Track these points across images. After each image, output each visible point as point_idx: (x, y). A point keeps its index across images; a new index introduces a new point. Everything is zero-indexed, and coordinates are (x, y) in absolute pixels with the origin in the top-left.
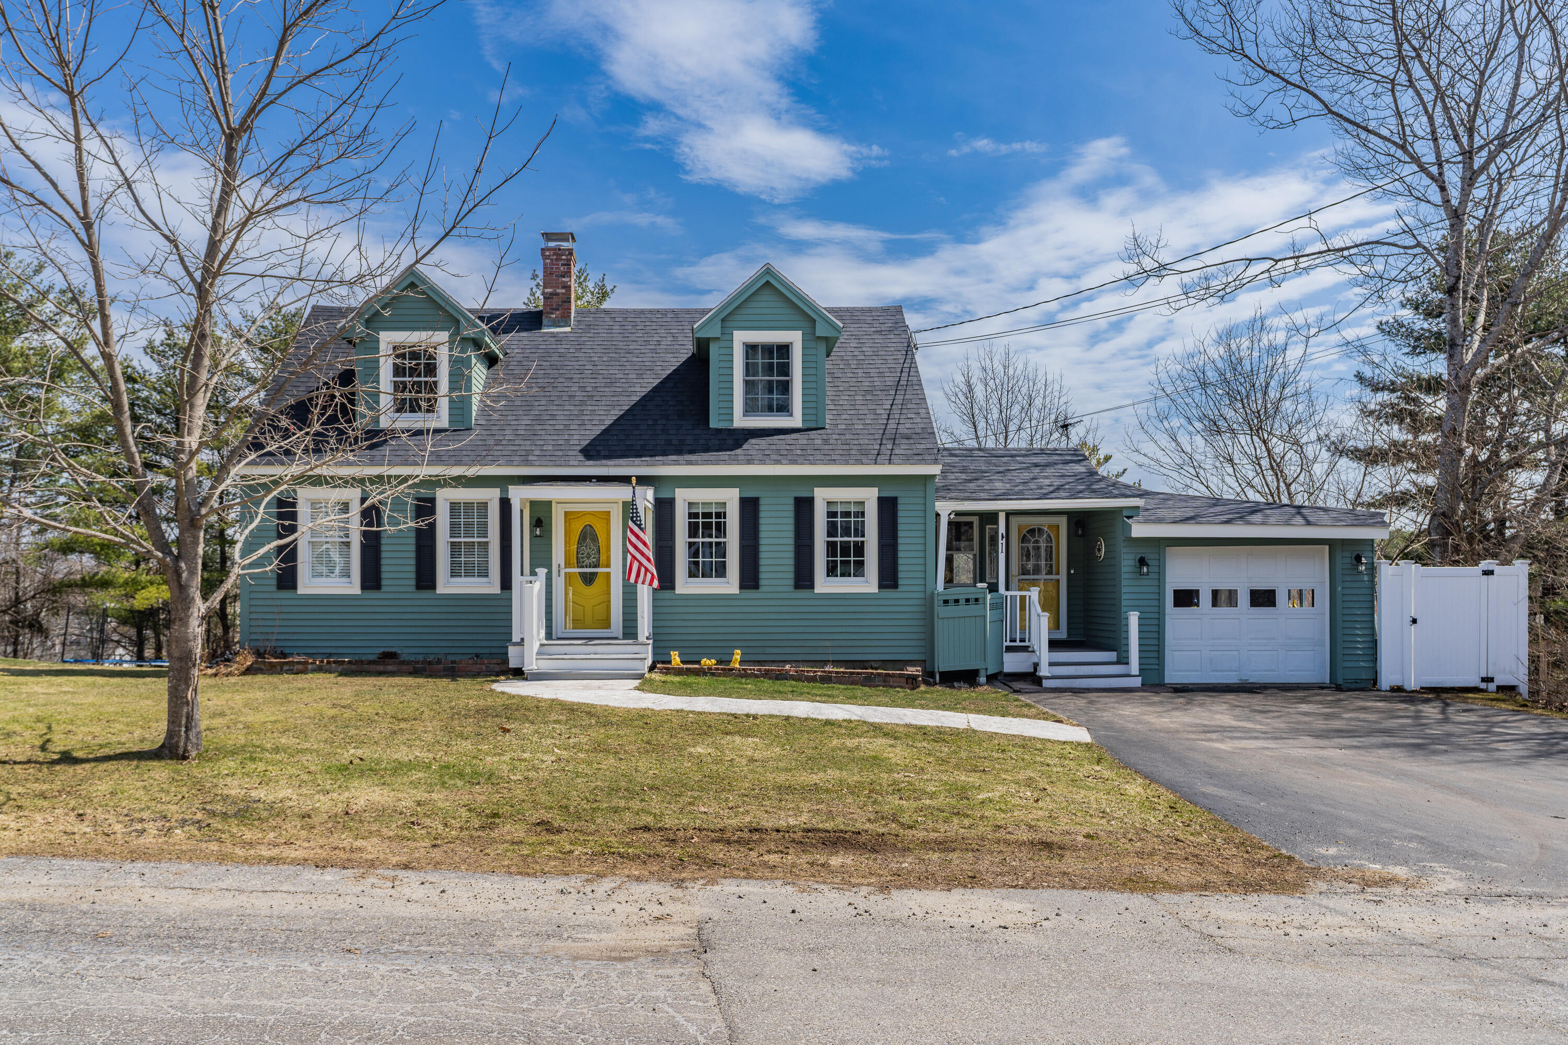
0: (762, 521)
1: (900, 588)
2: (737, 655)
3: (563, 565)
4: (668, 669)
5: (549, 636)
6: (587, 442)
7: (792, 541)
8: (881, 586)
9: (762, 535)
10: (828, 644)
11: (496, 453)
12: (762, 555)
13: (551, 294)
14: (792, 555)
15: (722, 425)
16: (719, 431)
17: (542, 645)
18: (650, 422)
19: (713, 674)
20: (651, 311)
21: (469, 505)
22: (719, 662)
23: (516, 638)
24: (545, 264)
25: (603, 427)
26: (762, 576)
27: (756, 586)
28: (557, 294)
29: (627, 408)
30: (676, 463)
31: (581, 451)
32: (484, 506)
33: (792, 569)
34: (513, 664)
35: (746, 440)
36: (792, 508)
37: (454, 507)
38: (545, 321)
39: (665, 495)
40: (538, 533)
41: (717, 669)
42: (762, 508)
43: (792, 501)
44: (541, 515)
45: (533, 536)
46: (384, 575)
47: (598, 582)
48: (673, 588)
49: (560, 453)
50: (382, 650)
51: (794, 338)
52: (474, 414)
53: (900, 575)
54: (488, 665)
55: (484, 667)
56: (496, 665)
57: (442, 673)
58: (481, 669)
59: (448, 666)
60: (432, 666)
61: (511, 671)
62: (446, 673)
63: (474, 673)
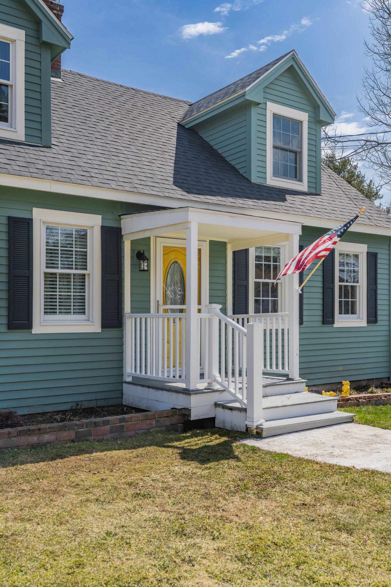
1: (379, 323)
3: (161, 302)
7: (321, 284)
8: (368, 322)
15: (259, 182)
27: (301, 322)
31: (174, 186)
32: (82, 234)
33: (321, 307)
37: (49, 232)
44: (141, 249)
53: (378, 313)
54: (158, 419)
55: (154, 423)
56: (166, 418)
57: (109, 436)
58: (151, 424)
59: (116, 426)
60: (99, 428)
61: (181, 425)
62: (113, 435)
63: (143, 431)
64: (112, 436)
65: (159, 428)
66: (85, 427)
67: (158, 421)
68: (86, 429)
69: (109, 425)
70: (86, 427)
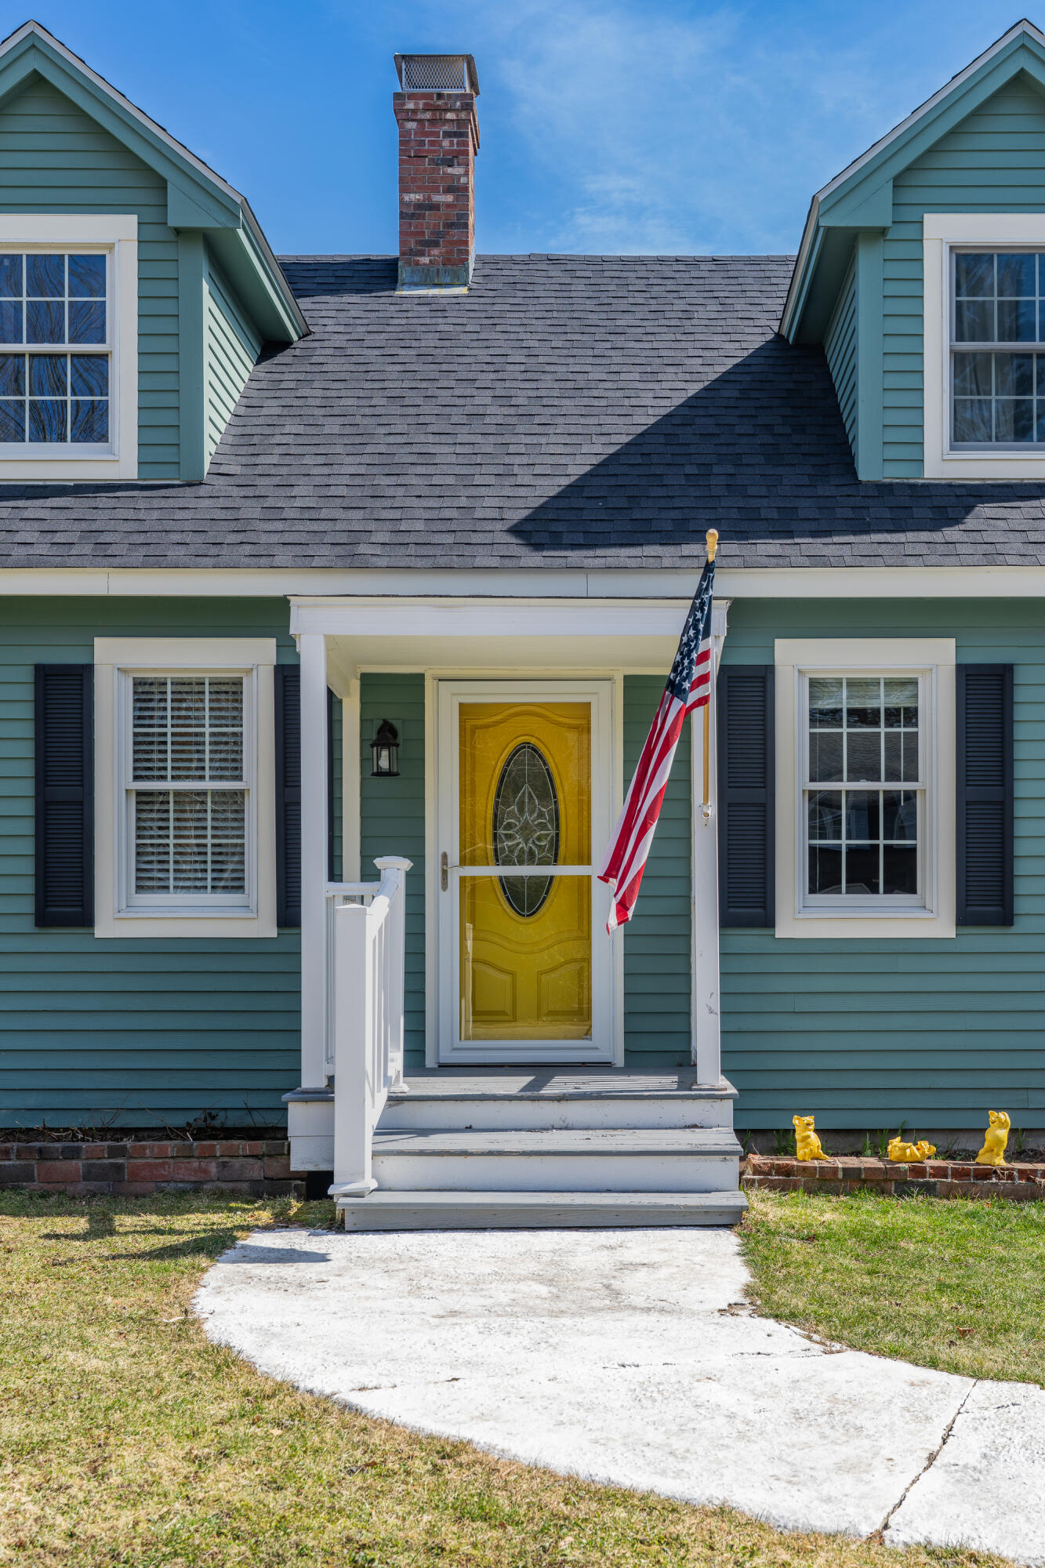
0: (1020, 731)
2: (999, 1129)
3: (454, 857)
4: (787, 1171)
5: (415, 1063)
6: (524, 514)
9: (1021, 770)
11: (264, 538)
12: (1021, 829)
13: (419, 206)
15: (893, 475)
16: (884, 490)
17: (395, 1100)
18: (691, 470)
19: (929, 1190)
20: (660, 260)
21: (187, 689)
22: (945, 1149)
23: (311, 1079)
24: (404, 133)
25: (565, 481)
26: (1021, 887)
27: (1004, 917)
28: (435, 207)
29: (626, 439)
30: (780, 561)
32: (229, 691)
34: (301, 1159)
35: (969, 509)
37: (146, 692)
38: (404, 273)
39: (746, 658)
40: (384, 764)
41: (940, 1172)
42: (1021, 695)
44: (391, 714)
45: (372, 774)
47: (556, 905)
48: (768, 922)
49: (449, 539)
52: (209, 448)
54: (226, 1159)
55: (213, 1168)
56: (251, 1160)
57: (82, 1186)
58: (206, 1172)
59: (101, 1165)
60: (50, 1163)
61: (299, 1182)
62: (92, 1185)
63: (181, 1185)
64: (88, 1187)
65: (231, 1185)
66: (13, 1156)
67: (224, 1165)
68: (18, 1162)
69: (78, 1158)
70: (18, 1157)
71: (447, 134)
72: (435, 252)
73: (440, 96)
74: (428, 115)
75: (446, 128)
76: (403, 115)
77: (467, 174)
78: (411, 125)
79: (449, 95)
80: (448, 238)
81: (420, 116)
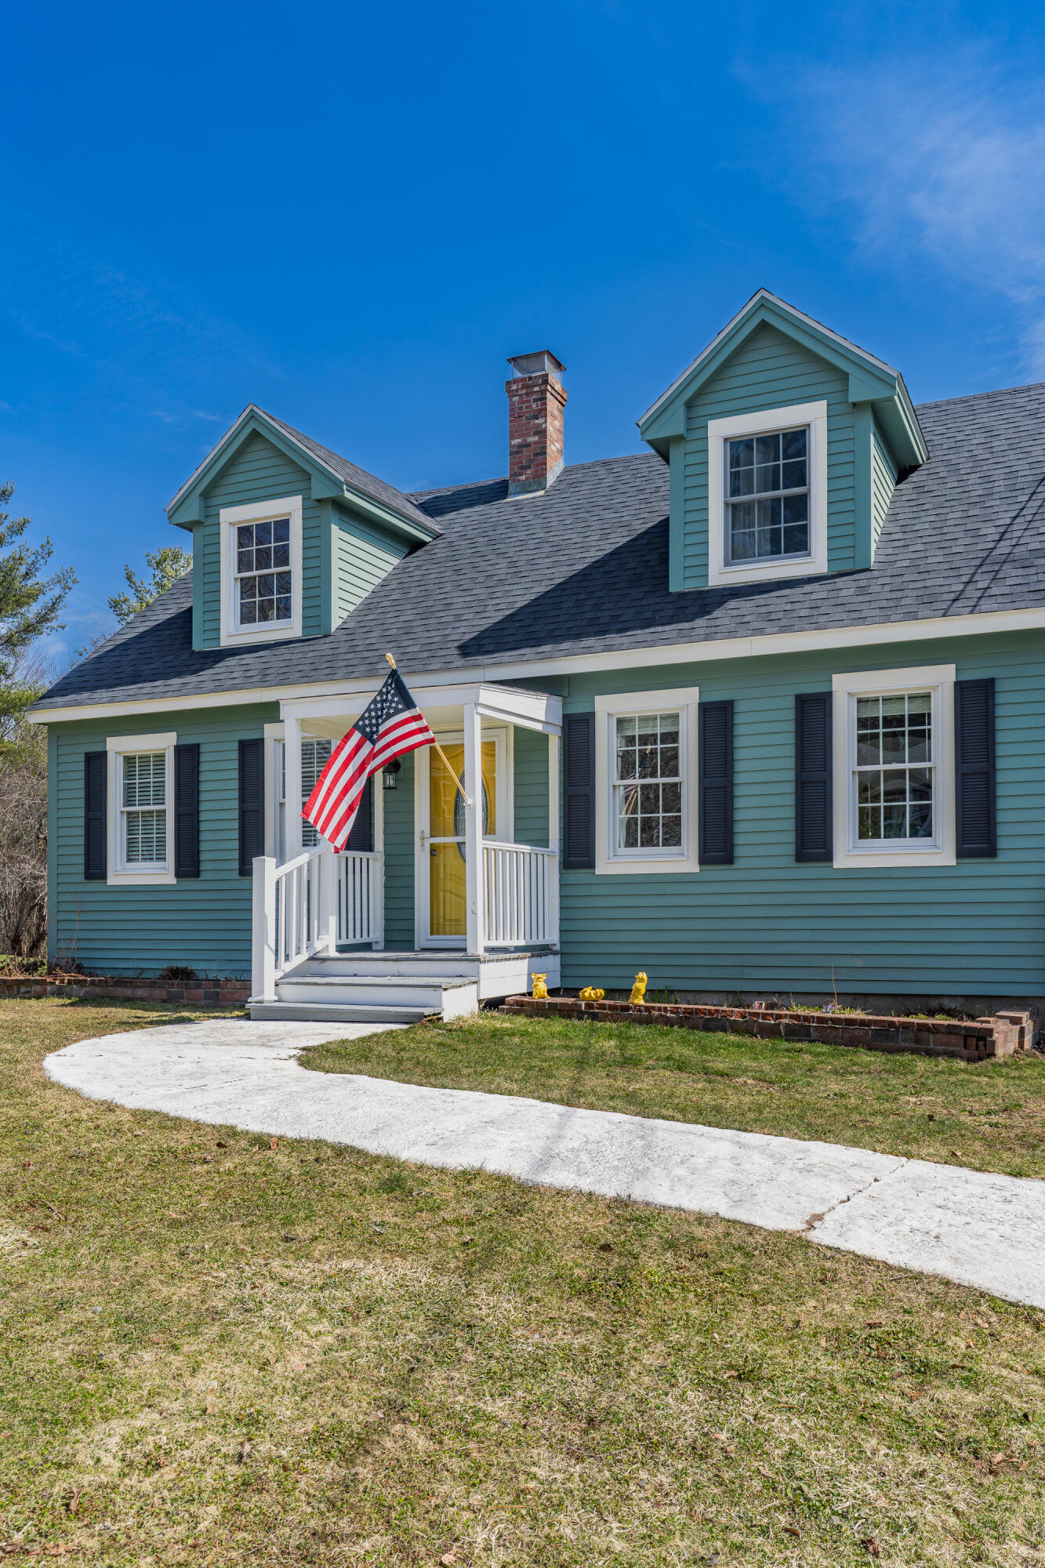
0: (739, 742)
1: (1002, 856)
2: (641, 984)
3: (427, 834)
4: (522, 1004)
6: (473, 635)
7: (791, 775)
8: (961, 854)
9: (739, 767)
10: (858, 962)
11: (340, 664)
12: (739, 803)
13: (520, 446)
14: (791, 800)
15: (691, 586)
16: (682, 596)
17: (317, 959)
19: (594, 1016)
21: (307, 747)
22: (610, 993)
24: (512, 404)
26: (739, 840)
27: (728, 859)
28: (528, 445)
31: (459, 647)
33: (791, 825)
35: (720, 604)
36: (791, 715)
38: (511, 489)
39: (578, 708)
40: (390, 783)
41: (602, 1007)
42: (739, 719)
43: (791, 703)
45: (386, 789)
46: (203, 856)
49: (425, 654)
50: (165, 965)
51: (813, 415)
52: (340, 614)
53: (1001, 830)
71: (535, 400)
72: (529, 472)
73: (530, 378)
74: (524, 391)
75: (534, 397)
76: (511, 394)
77: (546, 422)
78: (516, 399)
79: (535, 377)
80: (535, 462)
81: (520, 392)
